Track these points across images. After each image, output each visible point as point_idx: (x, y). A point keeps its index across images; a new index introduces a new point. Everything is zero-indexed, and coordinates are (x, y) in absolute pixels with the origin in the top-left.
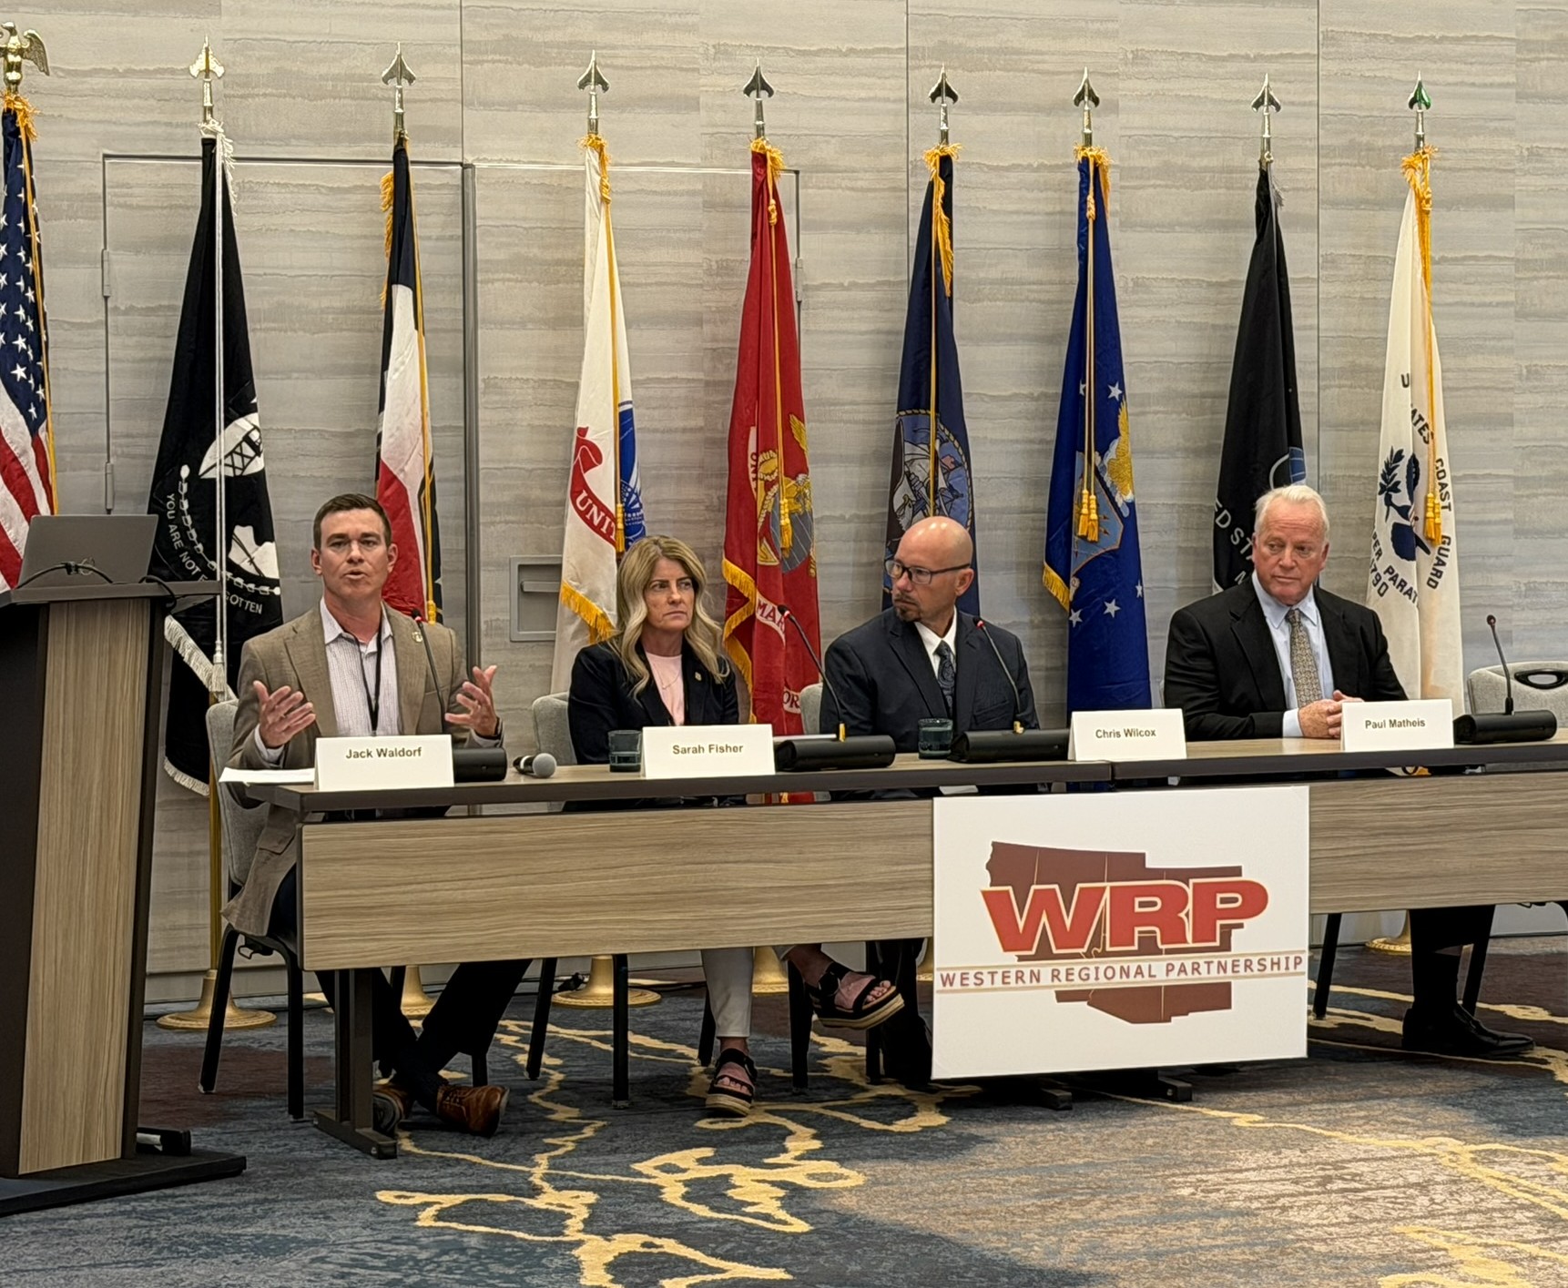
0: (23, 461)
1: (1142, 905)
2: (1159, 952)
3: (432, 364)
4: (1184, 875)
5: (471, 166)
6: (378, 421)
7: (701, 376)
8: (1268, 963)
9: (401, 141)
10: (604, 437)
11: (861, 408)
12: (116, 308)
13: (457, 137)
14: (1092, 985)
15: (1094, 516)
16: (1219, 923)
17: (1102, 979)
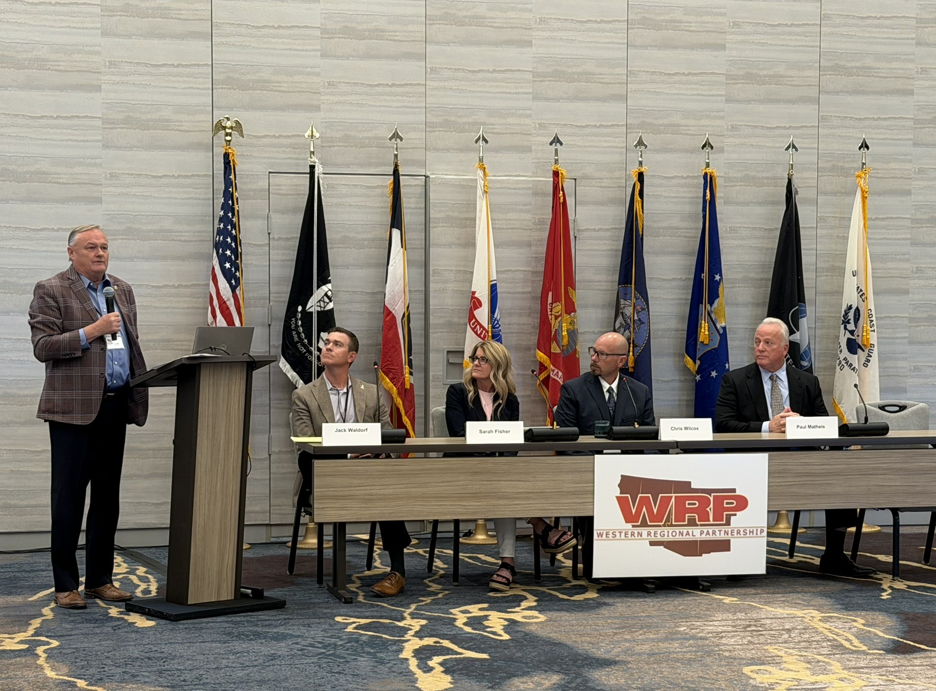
0: (228, 303)
1: (689, 504)
2: (697, 525)
3: (410, 263)
4: (709, 491)
5: (428, 177)
6: (385, 287)
7: (530, 269)
8: (748, 532)
9: (396, 166)
10: (483, 295)
11: (603, 284)
12: (273, 238)
13: (424, 164)
14: (666, 539)
15: (707, 333)
16: (725, 513)
17: (671, 536)
